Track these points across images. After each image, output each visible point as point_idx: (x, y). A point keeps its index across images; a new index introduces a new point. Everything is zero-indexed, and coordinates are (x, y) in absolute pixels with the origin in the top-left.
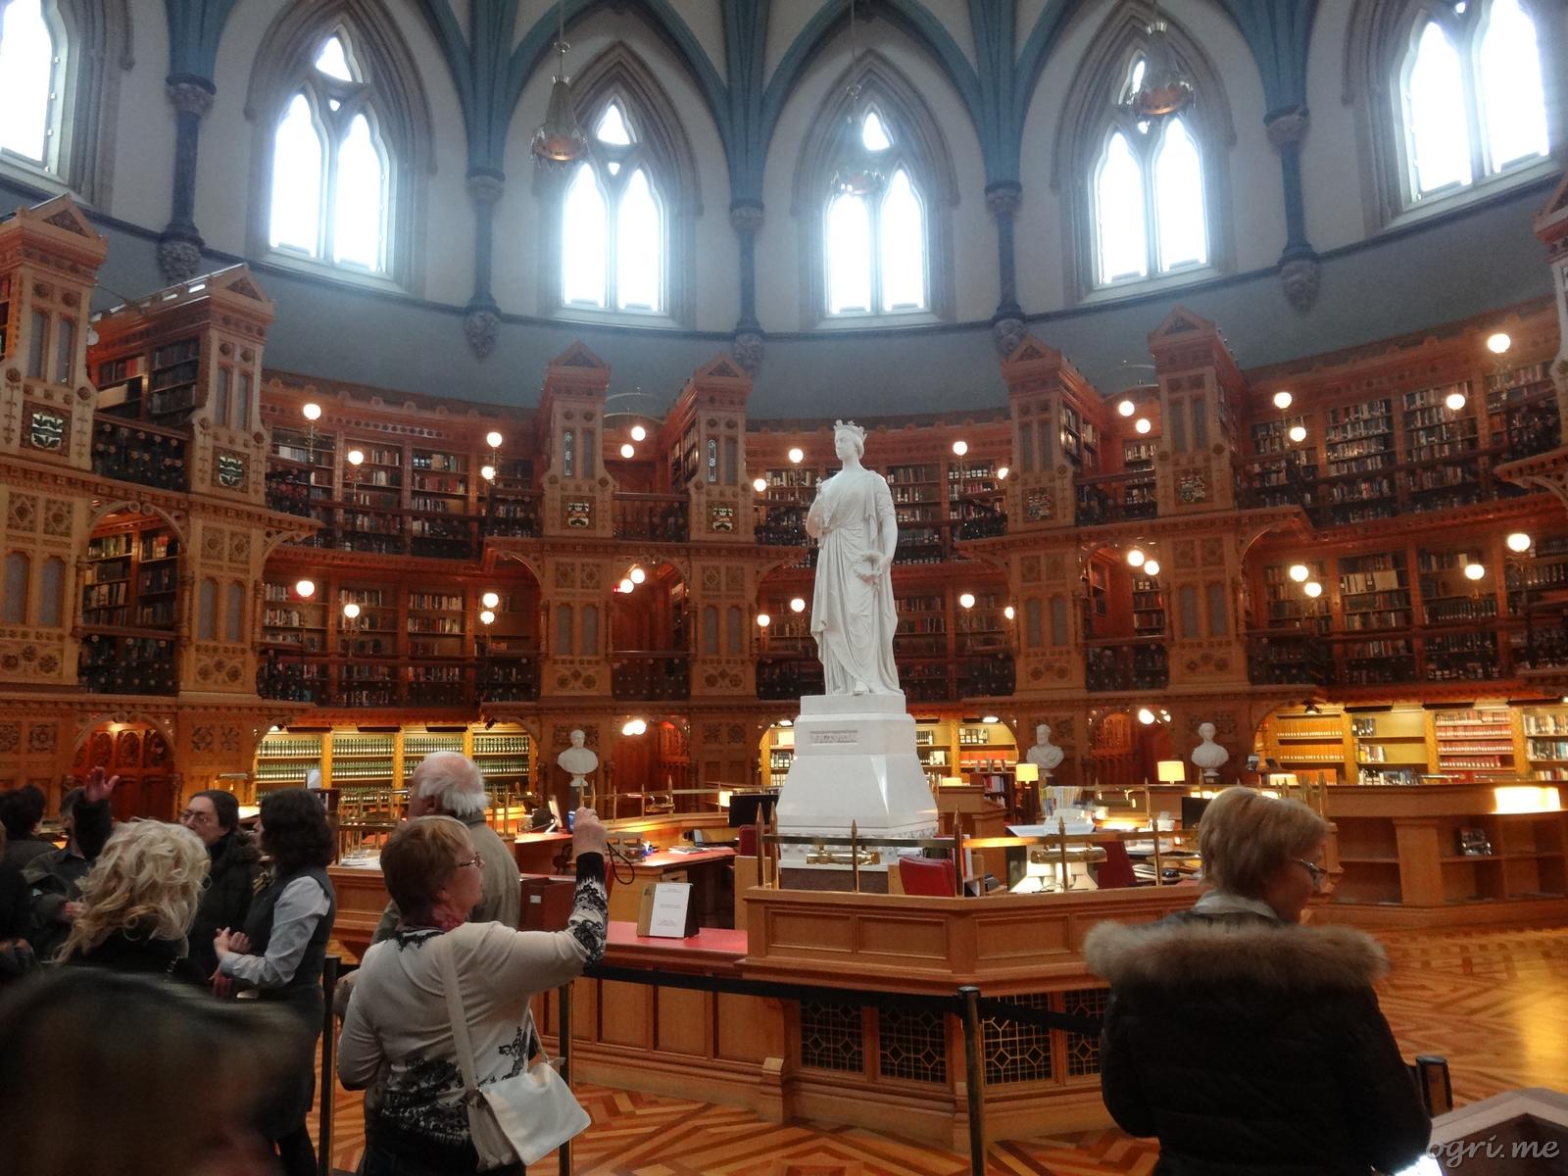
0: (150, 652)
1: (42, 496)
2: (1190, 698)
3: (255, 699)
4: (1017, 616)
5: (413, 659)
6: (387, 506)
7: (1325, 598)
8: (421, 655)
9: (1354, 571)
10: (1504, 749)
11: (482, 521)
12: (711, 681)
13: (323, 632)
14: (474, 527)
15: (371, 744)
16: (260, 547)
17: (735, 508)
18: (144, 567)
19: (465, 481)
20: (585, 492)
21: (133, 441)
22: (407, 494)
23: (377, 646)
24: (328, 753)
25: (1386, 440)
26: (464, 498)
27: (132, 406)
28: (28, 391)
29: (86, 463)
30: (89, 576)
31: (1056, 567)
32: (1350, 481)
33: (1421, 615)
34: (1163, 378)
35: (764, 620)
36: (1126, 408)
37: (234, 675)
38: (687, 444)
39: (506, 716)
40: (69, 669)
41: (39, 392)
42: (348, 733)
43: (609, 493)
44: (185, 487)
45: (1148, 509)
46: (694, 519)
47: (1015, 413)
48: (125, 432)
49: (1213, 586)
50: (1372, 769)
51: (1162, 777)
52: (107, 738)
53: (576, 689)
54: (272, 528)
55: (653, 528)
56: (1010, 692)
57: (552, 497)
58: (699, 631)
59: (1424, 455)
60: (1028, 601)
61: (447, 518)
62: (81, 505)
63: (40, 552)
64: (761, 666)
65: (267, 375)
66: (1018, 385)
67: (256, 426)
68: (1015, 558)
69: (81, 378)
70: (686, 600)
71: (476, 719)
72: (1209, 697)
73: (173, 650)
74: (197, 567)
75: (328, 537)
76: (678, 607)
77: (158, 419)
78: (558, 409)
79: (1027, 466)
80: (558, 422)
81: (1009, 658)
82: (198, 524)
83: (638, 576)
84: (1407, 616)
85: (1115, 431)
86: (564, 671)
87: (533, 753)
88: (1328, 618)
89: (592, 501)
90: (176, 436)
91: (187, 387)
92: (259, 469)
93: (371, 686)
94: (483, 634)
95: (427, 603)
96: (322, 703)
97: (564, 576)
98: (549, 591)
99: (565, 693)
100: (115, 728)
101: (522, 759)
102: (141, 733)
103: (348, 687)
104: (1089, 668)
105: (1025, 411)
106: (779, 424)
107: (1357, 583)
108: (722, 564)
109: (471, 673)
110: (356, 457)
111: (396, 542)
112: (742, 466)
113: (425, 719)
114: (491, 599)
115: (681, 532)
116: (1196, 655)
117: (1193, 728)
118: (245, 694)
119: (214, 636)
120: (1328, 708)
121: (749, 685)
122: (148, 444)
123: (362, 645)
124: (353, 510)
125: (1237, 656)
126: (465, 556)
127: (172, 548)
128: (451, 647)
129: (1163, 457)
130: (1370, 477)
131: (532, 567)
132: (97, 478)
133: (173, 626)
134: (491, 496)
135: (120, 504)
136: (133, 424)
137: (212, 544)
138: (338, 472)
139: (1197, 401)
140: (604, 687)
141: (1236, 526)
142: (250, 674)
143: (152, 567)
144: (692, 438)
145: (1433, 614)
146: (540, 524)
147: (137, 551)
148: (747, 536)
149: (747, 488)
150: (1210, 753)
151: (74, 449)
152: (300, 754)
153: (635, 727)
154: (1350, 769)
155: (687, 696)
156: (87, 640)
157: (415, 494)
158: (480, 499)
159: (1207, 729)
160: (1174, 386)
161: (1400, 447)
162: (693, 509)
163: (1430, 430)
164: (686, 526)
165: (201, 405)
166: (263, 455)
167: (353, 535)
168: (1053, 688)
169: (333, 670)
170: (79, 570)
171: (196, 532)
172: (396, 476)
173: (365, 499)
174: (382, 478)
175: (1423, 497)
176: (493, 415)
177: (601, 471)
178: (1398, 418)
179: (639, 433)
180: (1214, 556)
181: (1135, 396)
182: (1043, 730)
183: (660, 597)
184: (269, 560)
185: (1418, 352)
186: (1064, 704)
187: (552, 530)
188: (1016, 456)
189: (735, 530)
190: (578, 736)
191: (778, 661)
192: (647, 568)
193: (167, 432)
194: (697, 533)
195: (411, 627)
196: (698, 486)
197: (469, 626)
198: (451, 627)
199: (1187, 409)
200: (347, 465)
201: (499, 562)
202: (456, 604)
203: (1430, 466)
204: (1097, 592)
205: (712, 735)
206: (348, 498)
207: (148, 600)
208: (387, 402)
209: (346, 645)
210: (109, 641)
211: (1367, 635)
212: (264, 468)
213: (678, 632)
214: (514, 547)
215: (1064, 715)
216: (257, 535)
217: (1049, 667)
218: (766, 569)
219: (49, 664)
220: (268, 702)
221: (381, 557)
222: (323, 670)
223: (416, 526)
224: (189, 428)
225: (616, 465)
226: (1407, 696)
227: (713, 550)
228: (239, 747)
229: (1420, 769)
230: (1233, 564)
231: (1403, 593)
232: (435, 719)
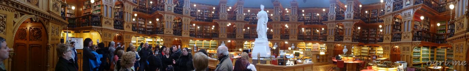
0: (179, 31)
1: (169, 15)
2: (291, 41)
3: (189, 37)
4: (273, 31)
5: (205, 33)
6: (202, 16)
7: (304, 32)
8: (206, 33)
9: (307, 29)
10: (318, 48)
11: (212, 18)
12: (238, 36)
13: (195, 30)
14: (211, 18)
15: (200, 42)
16: (190, 20)
17: (242, 17)
18: (178, 23)
19: (210, 13)
20: (224, 14)
21: (177, 10)
22: (204, 15)
23: (201, 31)
24: (203, 43)
25: (311, 17)
26: (210, 15)
27: (177, 6)
28: (168, 5)
29: (173, 12)
30: (174, 24)
31: (278, 26)
32: (308, 20)
33: (312, 34)
34: (291, 7)
35: (244, 30)
36: (286, 9)
37: (187, 34)
38: (236, 9)
39: (215, 39)
40: (172, 33)
41: (169, 5)
42: (198, 41)
43: (227, 15)
44: (182, 14)
45: (288, 21)
46: (237, 18)
47: (274, 8)
48: (177, 9)
49: (295, 29)
50: (307, 49)
51: (289, 49)
52: (175, 40)
53: (223, 37)
54: (191, 18)
55: (232, 18)
56: (272, 39)
57: (220, 15)
58: (237, 31)
59: (314, 19)
60: (275, 29)
61: (208, 18)
62: (173, 16)
63: (169, 21)
64: (244, 35)
65: (190, 2)
66: (275, 5)
67: (189, 7)
68: (273, 24)
69: (173, 3)
70: (235, 27)
71: (211, 40)
72: (293, 41)
73: (181, 31)
74: (184, 22)
75: (196, 19)
76: (234, 28)
77: (179, 7)
78: (221, 5)
79: (275, 14)
80: (221, 7)
81: (272, 35)
82: (184, 18)
83: (230, 24)
84: (311, 34)
85: (284, 12)
86: (221, 35)
87: (217, 44)
88: (304, 34)
89: (225, 15)
90: (181, 9)
91: (182, 4)
92: (189, 12)
93: (200, 36)
94: (212, 31)
95: (206, 27)
96: (196, 37)
97: (222, 24)
98: (220, 25)
99: (222, 37)
100: (176, 39)
101: (216, 44)
102: (178, 40)
103: (198, 36)
104: (281, 37)
105: (276, 8)
106: (247, 8)
107: (307, 31)
108: (240, 23)
109: (211, 35)
110: (199, 11)
111: (203, 20)
112: (243, 12)
113: (206, 39)
114: (214, 26)
115: (235, 19)
116: (292, 36)
117: (292, 44)
118: (188, 36)
119: (185, 30)
120: (303, 43)
121: (243, 37)
122: (179, 10)
123: (199, 31)
124: (199, 17)
125: (296, 37)
126: (210, 22)
127: (181, 21)
128: (208, 32)
129: (291, 15)
130: (309, 20)
131: (218, 23)
132: (174, 13)
133: (181, 29)
134: (213, 15)
135: (176, 16)
136: (178, 8)
137: (185, 20)
138: (197, 13)
139: (295, 9)
140: (226, 37)
141: (297, 23)
142: (189, 34)
143: (179, 23)
144: (237, 8)
145: (313, 34)
146: (219, 18)
147: (178, 21)
148: (243, 20)
149: (243, 14)
150: (293, 47)
151: (172, 11)
152: (193, 42)
153: (229, 41)
154: (305, 49)
155: (235, 38)
156: (174, 30)
157: (205, 15)
158: (212, 15)
159: (293, 44)
160: (293, 8)
161: (312, 18)
162: (237, 17)
163: (315, 17)
164: (236, 19)
165: (184, 5)
166: (190, 10)
167: (199, 19)
168: (276, 39)
169: (197, 34)
170: (173, 23)
171: (183, 19)
172: (203, 13)
173: (200, 15)
174: (202, 13)
175: (314, 23)
176: (213, 6)
177: (226, 12)
178: (312, 15)
179: (230, 8)
180: (295, 26)
181: (287, 8)
182: (276, 43)
183: (232, 27)
184: (191, 22)
185: (315, 9)
186: (277, 41)
187: (220, 19)
188: (274, 13)
189: (242, 19)
190: (223, 42)
191: (246, 34)
192: (231, 23)
193: (181, 8)
194: (237, 19)
195: (205, 29)
196: (237, 14)
197: (211, 30)
198: (209, 30)
199: (294, 10)
200: (198, 12)
201: (214, 22)
202: (209, 27)
203: (315, 20)
204: (281, 29)
205: (238, 42)
206: (198, 15)
207: (179, 26)
208: (202, 5)
209: (198, 31)
210: (176, 30)
211: (307, 36)
212: (190, 12)
213: (234, 31)
214: (216, 20)
215: (278, 42)
216: (189, 19)
217: (276, 37)
218: (245, 24)
219: (170, 32)
220: (190, 37)
221: (201, 22)
222: (196, 34)
223: (205, 18)
224: (183, 8)
225: (228, 12)
226: (310, 42)
227: (239, 21)
228: (188, 42)
229: (311, 49)
230: (297, 28)
231: (311, 32)
232: (207, 39)
